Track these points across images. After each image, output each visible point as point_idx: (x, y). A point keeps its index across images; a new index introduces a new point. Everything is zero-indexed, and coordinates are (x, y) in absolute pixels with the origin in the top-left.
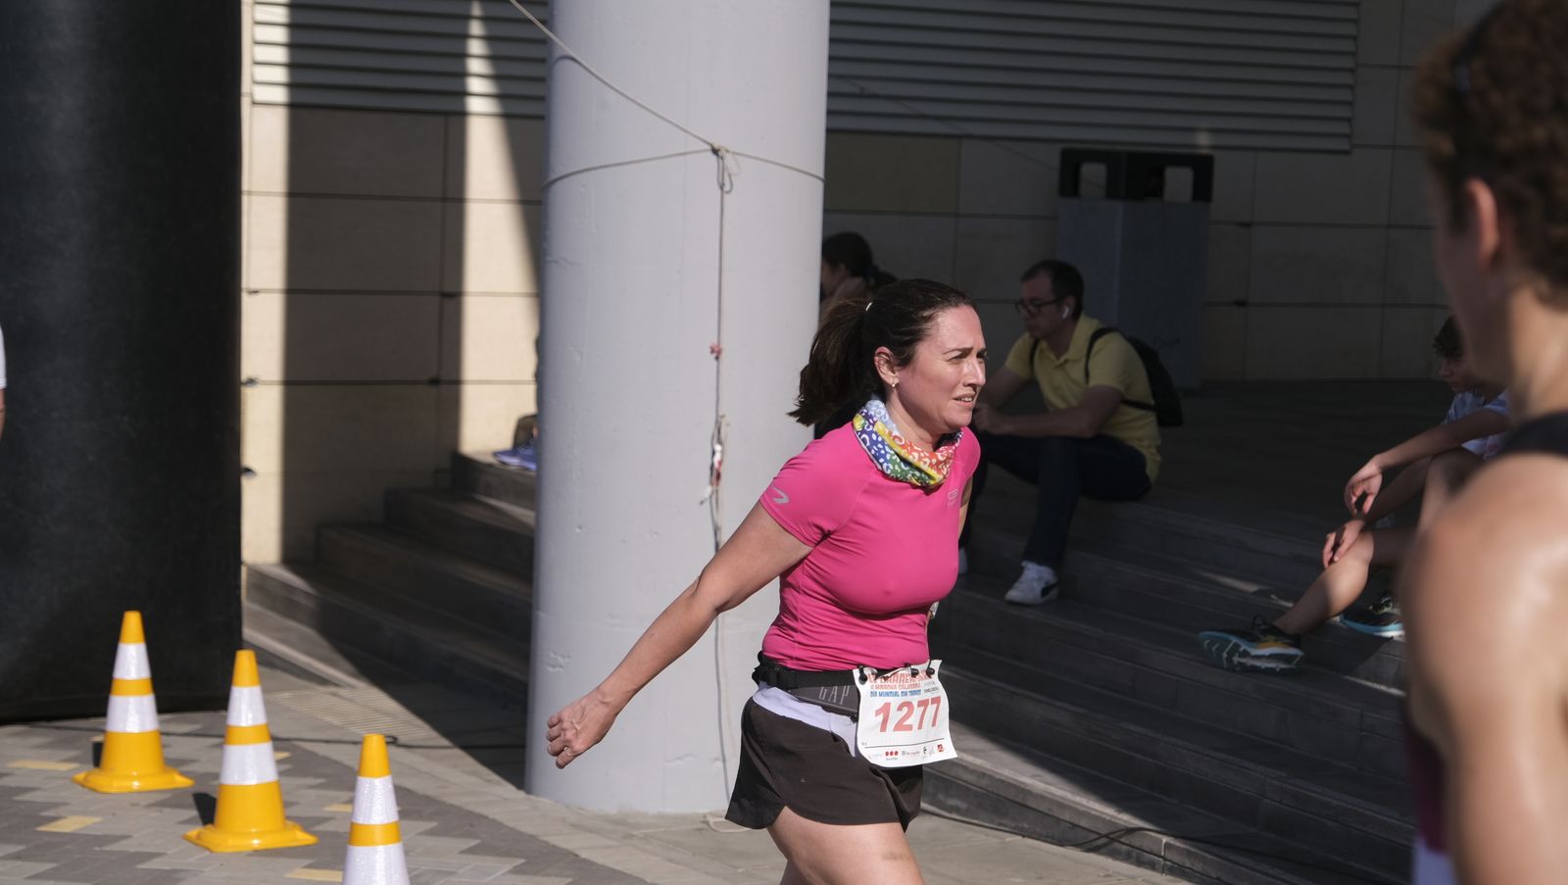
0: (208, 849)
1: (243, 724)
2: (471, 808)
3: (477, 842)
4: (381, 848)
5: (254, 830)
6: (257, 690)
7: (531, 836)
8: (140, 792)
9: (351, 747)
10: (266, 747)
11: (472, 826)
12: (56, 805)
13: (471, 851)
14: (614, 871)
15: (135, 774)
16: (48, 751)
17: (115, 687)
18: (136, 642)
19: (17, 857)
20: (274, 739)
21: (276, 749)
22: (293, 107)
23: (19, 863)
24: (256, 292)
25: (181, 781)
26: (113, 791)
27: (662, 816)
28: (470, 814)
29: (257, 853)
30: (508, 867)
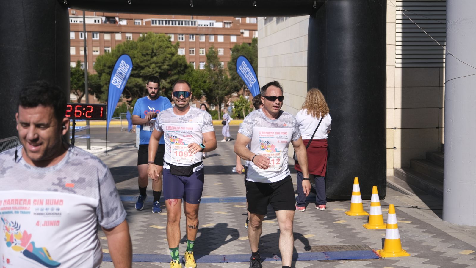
0: (366, 228)
1: (374, 202)
2: (428, 223)
3: (426, 230)
4: (393, 229)
5: (377, 225)
6: (377, 195)
7: (439, 229)
8: (357, 216)
9: (407, 208)
10: (380, 207)
11: (426, 226)
12: (339, 218)
13: (424, 232)
14: (455, 238)
15: (357, 212)
16: (342, 207)
17: (353, 193)
18: (357, 184)
19: (327, 228)
20: (381, 205)
21: (382, 207)
22: (403, 67)
23: (327, 229)
24: (396, 109)
25: (366, 214)
26: (352, 215)
27: (472, 227)
28: (427, 224)
29: (377, 230)
30: (431, 236)
